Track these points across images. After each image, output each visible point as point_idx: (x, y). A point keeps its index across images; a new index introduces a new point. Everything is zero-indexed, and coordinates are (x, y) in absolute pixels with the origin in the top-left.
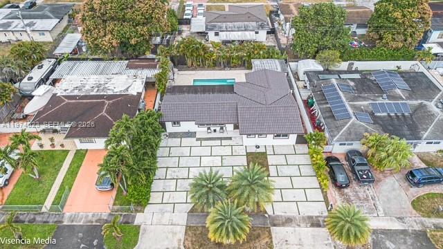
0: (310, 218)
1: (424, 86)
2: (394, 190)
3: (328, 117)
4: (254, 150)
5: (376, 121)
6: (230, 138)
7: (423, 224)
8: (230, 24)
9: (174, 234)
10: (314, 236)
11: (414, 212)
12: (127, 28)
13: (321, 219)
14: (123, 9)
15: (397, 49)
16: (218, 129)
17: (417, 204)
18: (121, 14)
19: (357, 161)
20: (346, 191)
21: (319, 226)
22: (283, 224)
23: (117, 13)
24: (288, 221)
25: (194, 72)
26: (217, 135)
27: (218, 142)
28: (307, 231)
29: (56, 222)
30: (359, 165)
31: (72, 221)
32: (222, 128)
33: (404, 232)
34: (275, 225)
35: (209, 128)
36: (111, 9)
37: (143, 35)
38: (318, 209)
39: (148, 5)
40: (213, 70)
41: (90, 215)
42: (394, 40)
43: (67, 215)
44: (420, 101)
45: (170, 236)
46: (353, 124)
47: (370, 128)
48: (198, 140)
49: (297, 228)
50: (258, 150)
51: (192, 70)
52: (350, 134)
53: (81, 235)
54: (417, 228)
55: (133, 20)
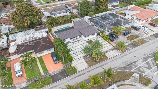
0: (111, 49)
1: (115, 15)
2: (122, 38)
3: (101, 27)
4: (88, 40)
5: (111, 25)
6: (80, 40)
7: (131, 42)
8: (57, 12)
9: (84, 64)
10: (114, 52)
11: (128, 40)
12: (32, 18)
13: (113, 48)
14: (29, 12)
15: (104, 9)
16: (76, 38)
17: (128, 39)
18: (29, 14)
19: (113, 34)
20: (114, 41)
21: (114, 50)
22: (106, 53)
23: (27, 13)
24: (107, 52)
25: (55, 27)
26: (76, 40)
27: (78, 42)
28: (112, 52)
29: (49, 76)
30: (114, 35)
31: (54, 73)
32: (77, 38)
33: (129, 45)
34: (105, 53)
35: (73, 39)
36: (25, 13)
37: (37, 19)
38: (111, 47)
39: (36, 9)
40: (61, 25)
41: (58, 70)
42: (103, 7)
43: (51, 73)
44: (117, 18)
45: (84, 65)
46: (108, 27)
47: (111, 26)
48: (72, 43)
49: (110, 52)
50: (89, 40)
51: (54, 27)
52: (108, 29)
53: (60, 75)
54: (131, 43)
55: (33, 15)
